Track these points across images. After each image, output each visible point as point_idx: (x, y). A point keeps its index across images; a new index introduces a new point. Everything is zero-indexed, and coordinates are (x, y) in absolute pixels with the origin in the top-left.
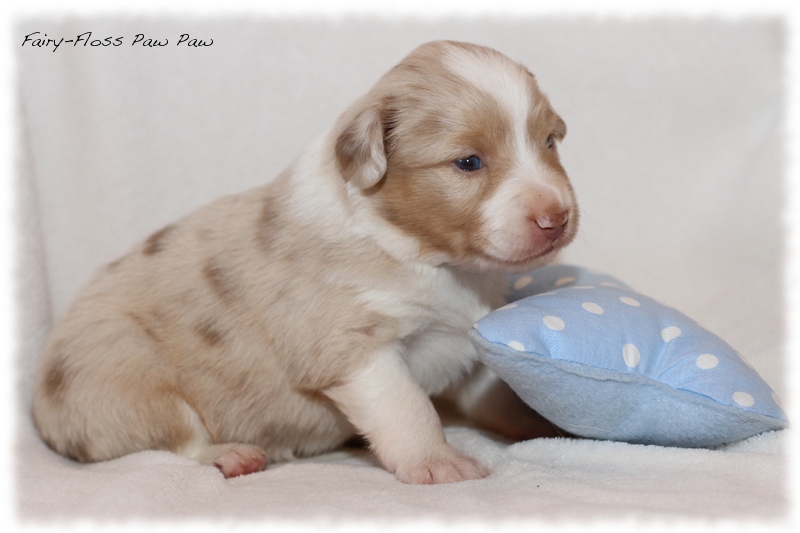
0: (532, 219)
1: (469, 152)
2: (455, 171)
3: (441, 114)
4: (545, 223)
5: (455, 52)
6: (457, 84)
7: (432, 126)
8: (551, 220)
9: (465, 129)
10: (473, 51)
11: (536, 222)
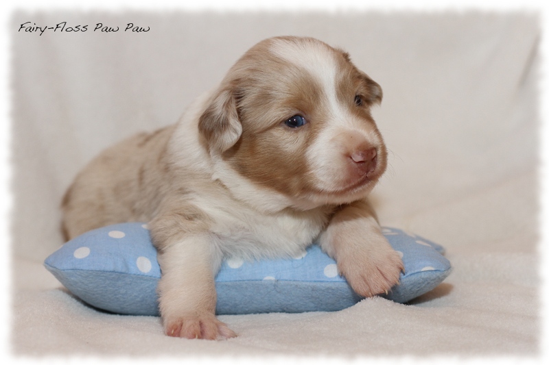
0: (348, 156)
1: (294, 112)
2: (285, 129)
3: (271, 89)
4: (359, 158)
5: (280, 43)
6: (280, 64)
7: (265, 98)
8: (363, 155)
9: (288, 96)
10: (293, 41)
11: (351, 158)
